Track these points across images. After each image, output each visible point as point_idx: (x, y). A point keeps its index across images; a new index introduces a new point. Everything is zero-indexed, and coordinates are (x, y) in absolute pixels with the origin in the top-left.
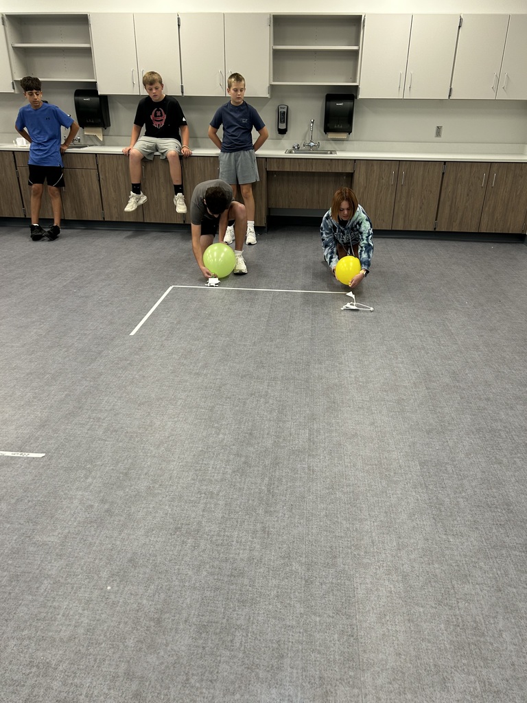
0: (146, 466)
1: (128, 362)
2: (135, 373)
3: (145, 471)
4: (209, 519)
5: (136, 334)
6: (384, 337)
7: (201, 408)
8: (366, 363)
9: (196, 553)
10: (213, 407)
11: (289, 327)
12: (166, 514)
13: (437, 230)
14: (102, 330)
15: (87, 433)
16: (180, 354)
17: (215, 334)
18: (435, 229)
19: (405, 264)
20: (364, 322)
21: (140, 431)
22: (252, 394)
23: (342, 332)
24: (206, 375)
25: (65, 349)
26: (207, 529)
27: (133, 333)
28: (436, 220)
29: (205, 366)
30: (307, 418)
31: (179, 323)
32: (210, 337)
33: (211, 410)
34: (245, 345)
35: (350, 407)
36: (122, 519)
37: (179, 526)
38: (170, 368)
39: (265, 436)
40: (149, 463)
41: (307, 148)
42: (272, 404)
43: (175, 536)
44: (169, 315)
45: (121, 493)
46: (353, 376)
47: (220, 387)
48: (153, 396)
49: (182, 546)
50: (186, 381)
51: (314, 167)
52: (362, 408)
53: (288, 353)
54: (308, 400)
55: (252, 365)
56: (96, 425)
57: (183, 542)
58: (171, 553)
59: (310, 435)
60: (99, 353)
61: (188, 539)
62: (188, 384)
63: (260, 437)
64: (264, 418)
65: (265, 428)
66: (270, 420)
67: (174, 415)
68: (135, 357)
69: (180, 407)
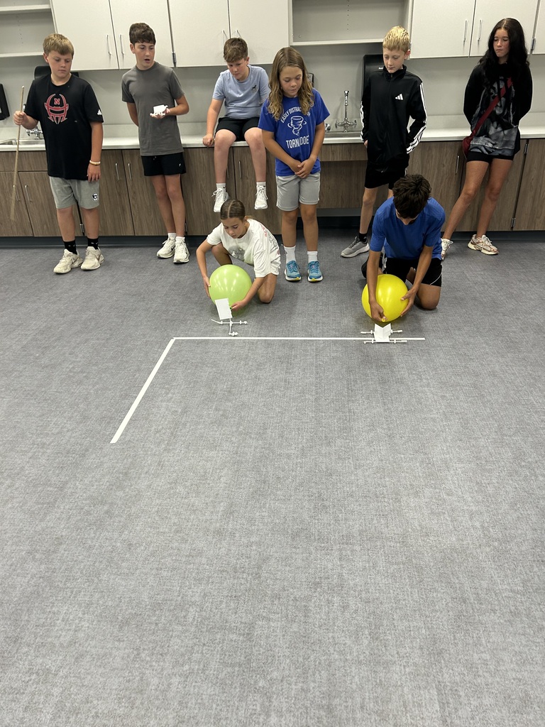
1: (106, 508)
2: (116, 535)
5: (120, 440)
6: (500, 428)
7: (231, 630)
8: (491, 490)
10: (251, 626)
11: (350, 411)
13: (514, 230)
14: (69, 434)
16: (188, 484)
17: (241, 434)
18: (512, 228)
19: (487, 284)
20: (462, 397)
21: (120, 711)
22: (317, 584)
23: (434, 420)
24: (232, 535)
25: (8, 482)
27: (114, 440)
28: (514, 217)
29: (229, 512)
30: (425, 651)
31: (184, 412)
32: (233, 439)
33: (249, 636)
34: (289, 456)
35: (494, 611)
38: (174, 520)
39: (359, 715)
41: (340, 129)
42: (356, 611)
44: (170, 395)
46: (477, 524)
47: (259, 567)
48: (145, 597)
50: (200, 554)
51: (352, 154)
52: (515, 614)
53: (359, 472)
54: (416, 596)
55: (306, 504)
56: (40, 693)
59: (443, 705)
60: (61, 489)
62: (204, 560)
63: (348, 720)
64: (348, 657)
65: (354, 686)
66: (360, 662)
67: (183, 655)
68: (118, 493)
69: (193, 629)
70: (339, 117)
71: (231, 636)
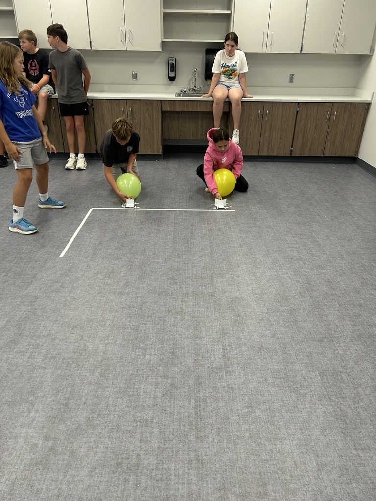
0: (84, 394)
1: (60, 284)
2: (67, 295)
3: (84, 400)
4: (147, 450)
5: (64, 256)
6: (268, 250)
7: (127, 328)
8: (258, 275)
9: (138, 492)
10: (138, 327)
11: (191, 243)
12: (107, 448)
13: (292, 155)
14: (35, 253)
15: (28, 362)
16: (104, 274)
17: (132, 253)
18: (291, 154)
19: (273, 184)
20: (250, 237)
21: (76, 357)
22: (169, 311)
23: (235, 247)
24: (128, 294)
25: (4, 274)
26: (146, 462)
27: (62, 255)
28: (292, 147)
29: (127, 285)
30: (219, 333)
31: (100, 243)
32: (128, 256)
33: (136, 330)
34: (158, 263)
35: (252, 319)
36: (66, 457)
37: (120, 461)
38: (97, 288)
39: (186, 355)
40: (86, 391)
41: (192, 92)
42: (188, 320)
43: (117, 474)
44: (91, 236)
45: (62, 427)
46: (250, 288)
47: (142, 306)
48: (84, 318)
49: (125, 486)
50: (112, 301)
51: (198, 107)
52: (262, 320)
53: (194, 269)
54: (217, 315)
55: (166, 282)
56: (35, 352)
57: (126, 480)
58: (115, 494)
59: (224, 351)
60: (34, 277)
61: (130, 476)
62: (114, 304)
63: (181, 356)
64: (183, 336)
65: (185, 345)
66: (188, 338)
67: (104, 337)
68: (66, 278)
69: (109, 329)
70: (191, 85)
71: (128, 330)
